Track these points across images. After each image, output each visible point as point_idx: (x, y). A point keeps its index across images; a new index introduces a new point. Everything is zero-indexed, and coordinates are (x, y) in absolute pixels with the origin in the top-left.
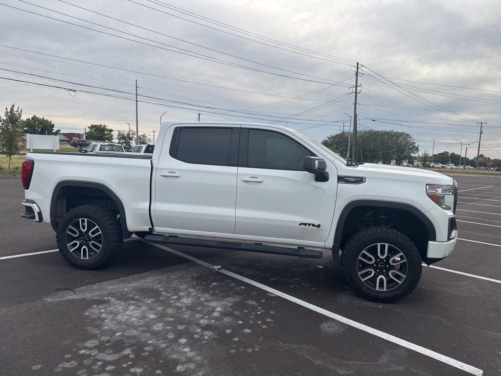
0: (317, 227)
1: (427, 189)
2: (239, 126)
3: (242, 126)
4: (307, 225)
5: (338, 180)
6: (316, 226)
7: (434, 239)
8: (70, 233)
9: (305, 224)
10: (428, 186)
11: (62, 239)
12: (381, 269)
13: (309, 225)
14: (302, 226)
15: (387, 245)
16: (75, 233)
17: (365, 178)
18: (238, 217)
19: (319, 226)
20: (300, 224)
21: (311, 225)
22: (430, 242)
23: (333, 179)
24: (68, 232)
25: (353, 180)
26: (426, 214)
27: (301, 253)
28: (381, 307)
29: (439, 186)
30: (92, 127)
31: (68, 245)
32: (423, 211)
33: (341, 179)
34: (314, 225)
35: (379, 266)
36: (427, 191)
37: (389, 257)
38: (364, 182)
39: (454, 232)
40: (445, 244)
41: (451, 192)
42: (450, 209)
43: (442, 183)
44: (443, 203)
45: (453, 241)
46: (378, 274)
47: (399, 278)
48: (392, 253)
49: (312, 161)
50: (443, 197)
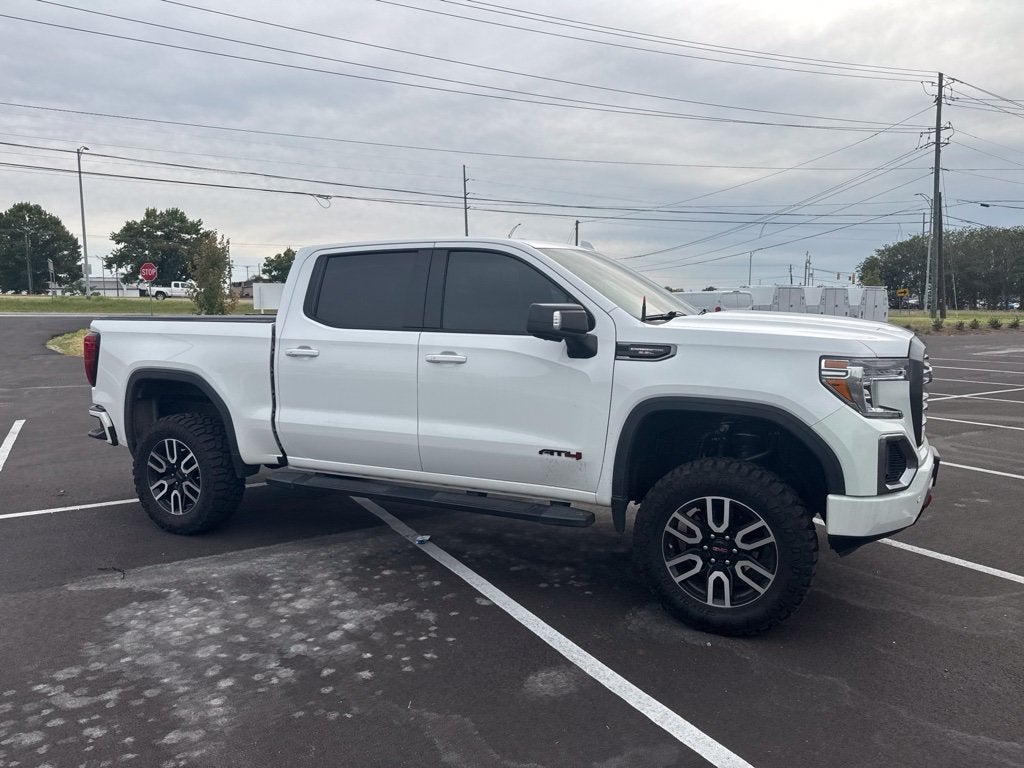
0: (574, 459)
1: (823, 367)
2: (431, 246)
3: (437, 245)
4: (556, 454)
5: (616, 354)
6: (573, 456)
7: (841, 491)
8: (152, 466)
9: (551, 452)
10: (823, 361)
11: (143, 477)
12: (721, 557)
13: (559, 453)
14: (545, 456)
15: (727, 501)
16: (161, 466)
17: (676, 346)
18: (422, 436)
19: (578, 456)
20: (541, 452)
21: (563, 454)
22: (831, 497)
23: (606, 350)
24: (150, 464)
25: (647, 351)
26: (817, 429)
27: (543, 516)
28: (709, 644)
29: (852, 360)
31: (152, 488)
32: (809, 422)
33: (624, 351)
34: (568, 454)
35: (716, 549)
36: (823, 373)
37: (732, 530)
38: (672, 356)
39: (908, 473)
40: (871, 503)
41: (901, 373)
42: (900, 416)
43: (866, 353)
44: (873, 401)
45: (907, 495)
46: (710, 567)
47: (760, 581)
48: (741, 520)
49: (545, 315)
50: (871, 388)
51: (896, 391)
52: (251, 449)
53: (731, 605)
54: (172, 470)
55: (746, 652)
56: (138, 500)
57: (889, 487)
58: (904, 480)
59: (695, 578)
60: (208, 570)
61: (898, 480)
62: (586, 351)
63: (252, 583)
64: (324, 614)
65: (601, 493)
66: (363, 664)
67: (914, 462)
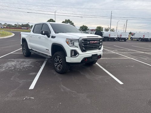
5: (51, 37)
6: (48, 50)
14: (46, 50)
15: (59, 57)
17: (56, 36)
22: (66, 57)
30: (98, 27)
36: (66, 41)
37: (59, 60)
38: (55, 38)
39: (77, 55)
41: (78, 41)
42: (78, 47)
43: (71, 38)
44: (74, 45)
45: (77, 58)
46: (58, 65)
47: (61, 67)
48: (60, 59)
49: (42, 32)
50: (73, 43)
51: (77, 44)
52: (30, 48)
54: (24, 50)
55: (58, 75)
58: (76, 56)
59: (57, 66)
60: (22, 60)
61: (75, 56)
62: (49, 37)
63: (23, 62)
64: (25, 65)
65: (51, 55)
66: (20, 69)
67: (78, 53)
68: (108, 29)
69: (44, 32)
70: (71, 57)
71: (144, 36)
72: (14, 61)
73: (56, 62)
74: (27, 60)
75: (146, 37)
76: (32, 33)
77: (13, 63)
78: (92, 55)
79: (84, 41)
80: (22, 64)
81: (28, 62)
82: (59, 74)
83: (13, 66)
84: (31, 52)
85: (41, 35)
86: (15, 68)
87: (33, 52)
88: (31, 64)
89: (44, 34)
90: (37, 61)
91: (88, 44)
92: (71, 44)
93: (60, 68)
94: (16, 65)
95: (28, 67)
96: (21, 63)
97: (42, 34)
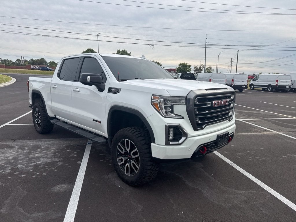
1: (153, 99)
5: (108, 91)
6: (99, 122)
7: (154, 143)
8: (35, 115)
9: (95, 120)
10: (153, 96)
11: (34, 118)
12: (130, 159)
13: (97, 121)
14: (94, 121)
15: (129, 141)
17: (121, 89)
19: (100, 122)
20: (93, 120)
22: (152, 144)
23: (106, 89)
25: (114, 90)
28: (119, 186)
29: (161, 96)
31: (35, 121)
32: (146, 117)
33: (110, 90)
34: (98, 121)
36: (153, 101)
37: (130, 151)
38: (119, 92)
39: (183, 139)
40: (163, 147)
41: (184, 102)
42: (183, 118)
43: (166, 94)
44: (172, 112)
45: (181, 146)
46: (126, 162)
47: (136, 168)
48: (132, 148)
49: (85, 77)
50: (172, 107)
51: (181, 109)
52: (50, 114)
53: (130, 175)
54: (38, 117)
56: (33, 124)
57: (171, 143)
58: (180, 141)
59: (124, 165)
60: (32, 143)
61: (178, 141)
62: (101, 89)
63: (36, 148)
64: (38, 158)
65: (106, 135)
66: (27, 173)
67: (186, 135)
68: (200, 68)
69: (89, 77)
70: (167, 144)
71: (277, 81)
72: (12, 147)
73: (121, 155)
74: (45, 143)
75: (281, 84)
76: (55, 79)
77: (10, 154)
78: (218, 137)
79: (199, 100)
80: (31, 156)
81: (47, 149)
82: (131, 188)
83: (9, 162)
84: (52, 125)
85: (80, 84)
86: (14, 170)
87: (58, 123)
88: (55, 156)
89: (90, 84)
90: (68, 147)
91: (209, 108)
92: (164, 110)
93: (132, 171)
94: (16, 159)
95: (46, 164)
96: (29, 153)
97: (85, 83)
